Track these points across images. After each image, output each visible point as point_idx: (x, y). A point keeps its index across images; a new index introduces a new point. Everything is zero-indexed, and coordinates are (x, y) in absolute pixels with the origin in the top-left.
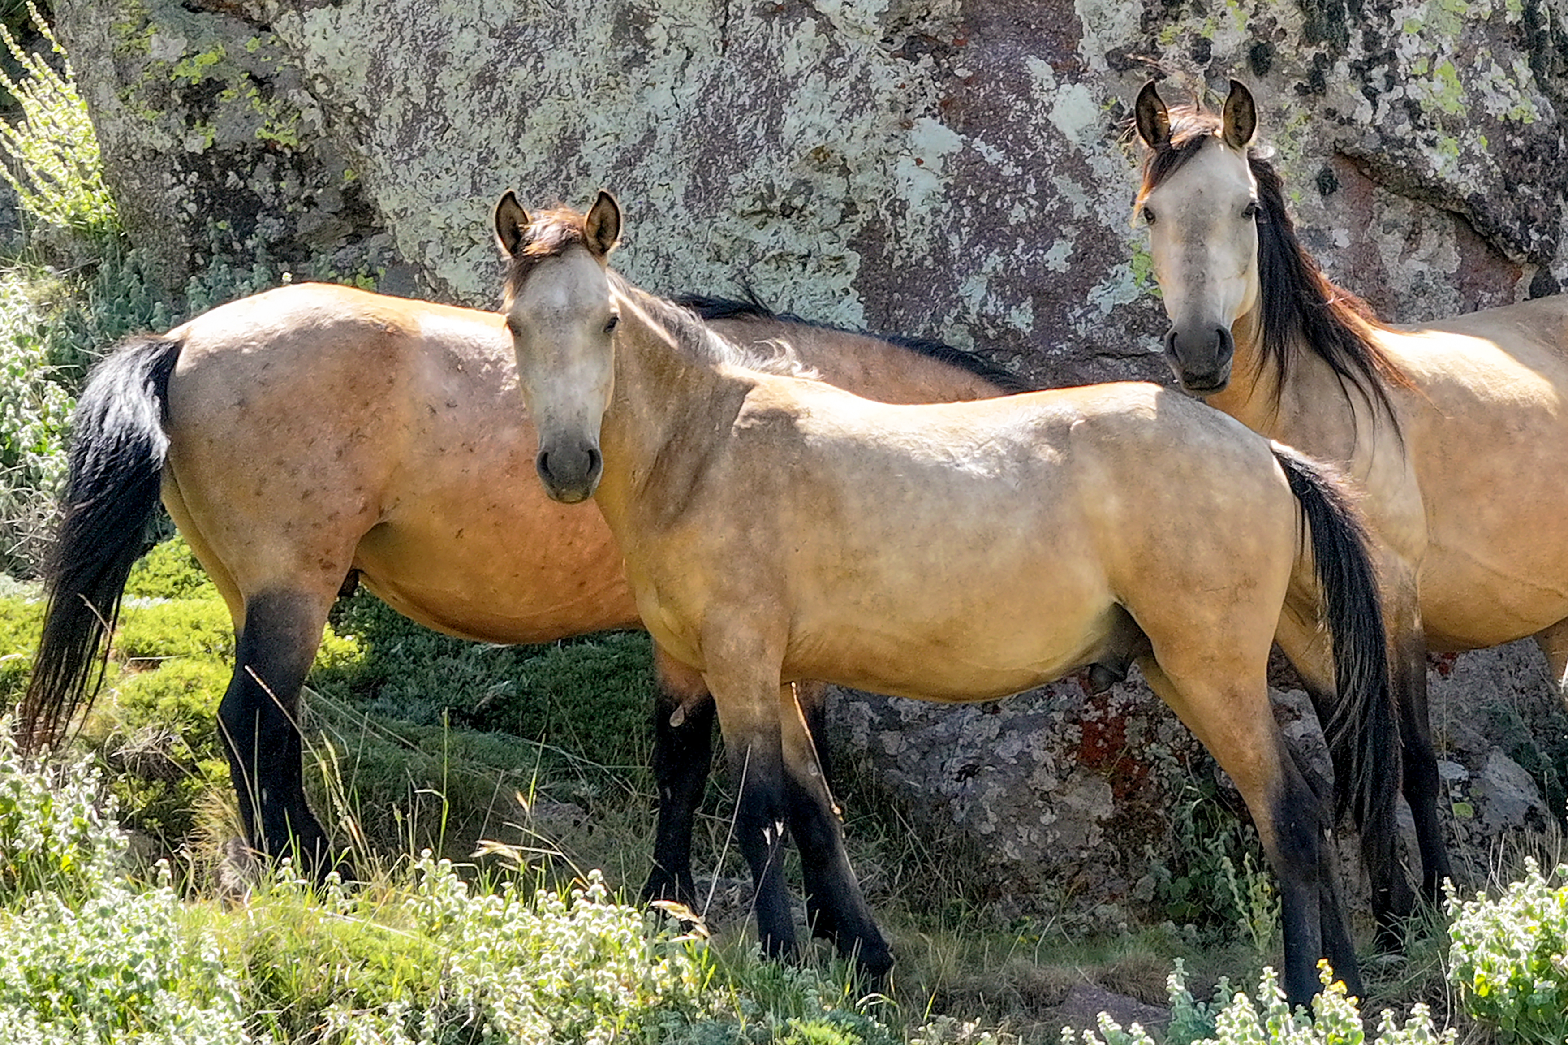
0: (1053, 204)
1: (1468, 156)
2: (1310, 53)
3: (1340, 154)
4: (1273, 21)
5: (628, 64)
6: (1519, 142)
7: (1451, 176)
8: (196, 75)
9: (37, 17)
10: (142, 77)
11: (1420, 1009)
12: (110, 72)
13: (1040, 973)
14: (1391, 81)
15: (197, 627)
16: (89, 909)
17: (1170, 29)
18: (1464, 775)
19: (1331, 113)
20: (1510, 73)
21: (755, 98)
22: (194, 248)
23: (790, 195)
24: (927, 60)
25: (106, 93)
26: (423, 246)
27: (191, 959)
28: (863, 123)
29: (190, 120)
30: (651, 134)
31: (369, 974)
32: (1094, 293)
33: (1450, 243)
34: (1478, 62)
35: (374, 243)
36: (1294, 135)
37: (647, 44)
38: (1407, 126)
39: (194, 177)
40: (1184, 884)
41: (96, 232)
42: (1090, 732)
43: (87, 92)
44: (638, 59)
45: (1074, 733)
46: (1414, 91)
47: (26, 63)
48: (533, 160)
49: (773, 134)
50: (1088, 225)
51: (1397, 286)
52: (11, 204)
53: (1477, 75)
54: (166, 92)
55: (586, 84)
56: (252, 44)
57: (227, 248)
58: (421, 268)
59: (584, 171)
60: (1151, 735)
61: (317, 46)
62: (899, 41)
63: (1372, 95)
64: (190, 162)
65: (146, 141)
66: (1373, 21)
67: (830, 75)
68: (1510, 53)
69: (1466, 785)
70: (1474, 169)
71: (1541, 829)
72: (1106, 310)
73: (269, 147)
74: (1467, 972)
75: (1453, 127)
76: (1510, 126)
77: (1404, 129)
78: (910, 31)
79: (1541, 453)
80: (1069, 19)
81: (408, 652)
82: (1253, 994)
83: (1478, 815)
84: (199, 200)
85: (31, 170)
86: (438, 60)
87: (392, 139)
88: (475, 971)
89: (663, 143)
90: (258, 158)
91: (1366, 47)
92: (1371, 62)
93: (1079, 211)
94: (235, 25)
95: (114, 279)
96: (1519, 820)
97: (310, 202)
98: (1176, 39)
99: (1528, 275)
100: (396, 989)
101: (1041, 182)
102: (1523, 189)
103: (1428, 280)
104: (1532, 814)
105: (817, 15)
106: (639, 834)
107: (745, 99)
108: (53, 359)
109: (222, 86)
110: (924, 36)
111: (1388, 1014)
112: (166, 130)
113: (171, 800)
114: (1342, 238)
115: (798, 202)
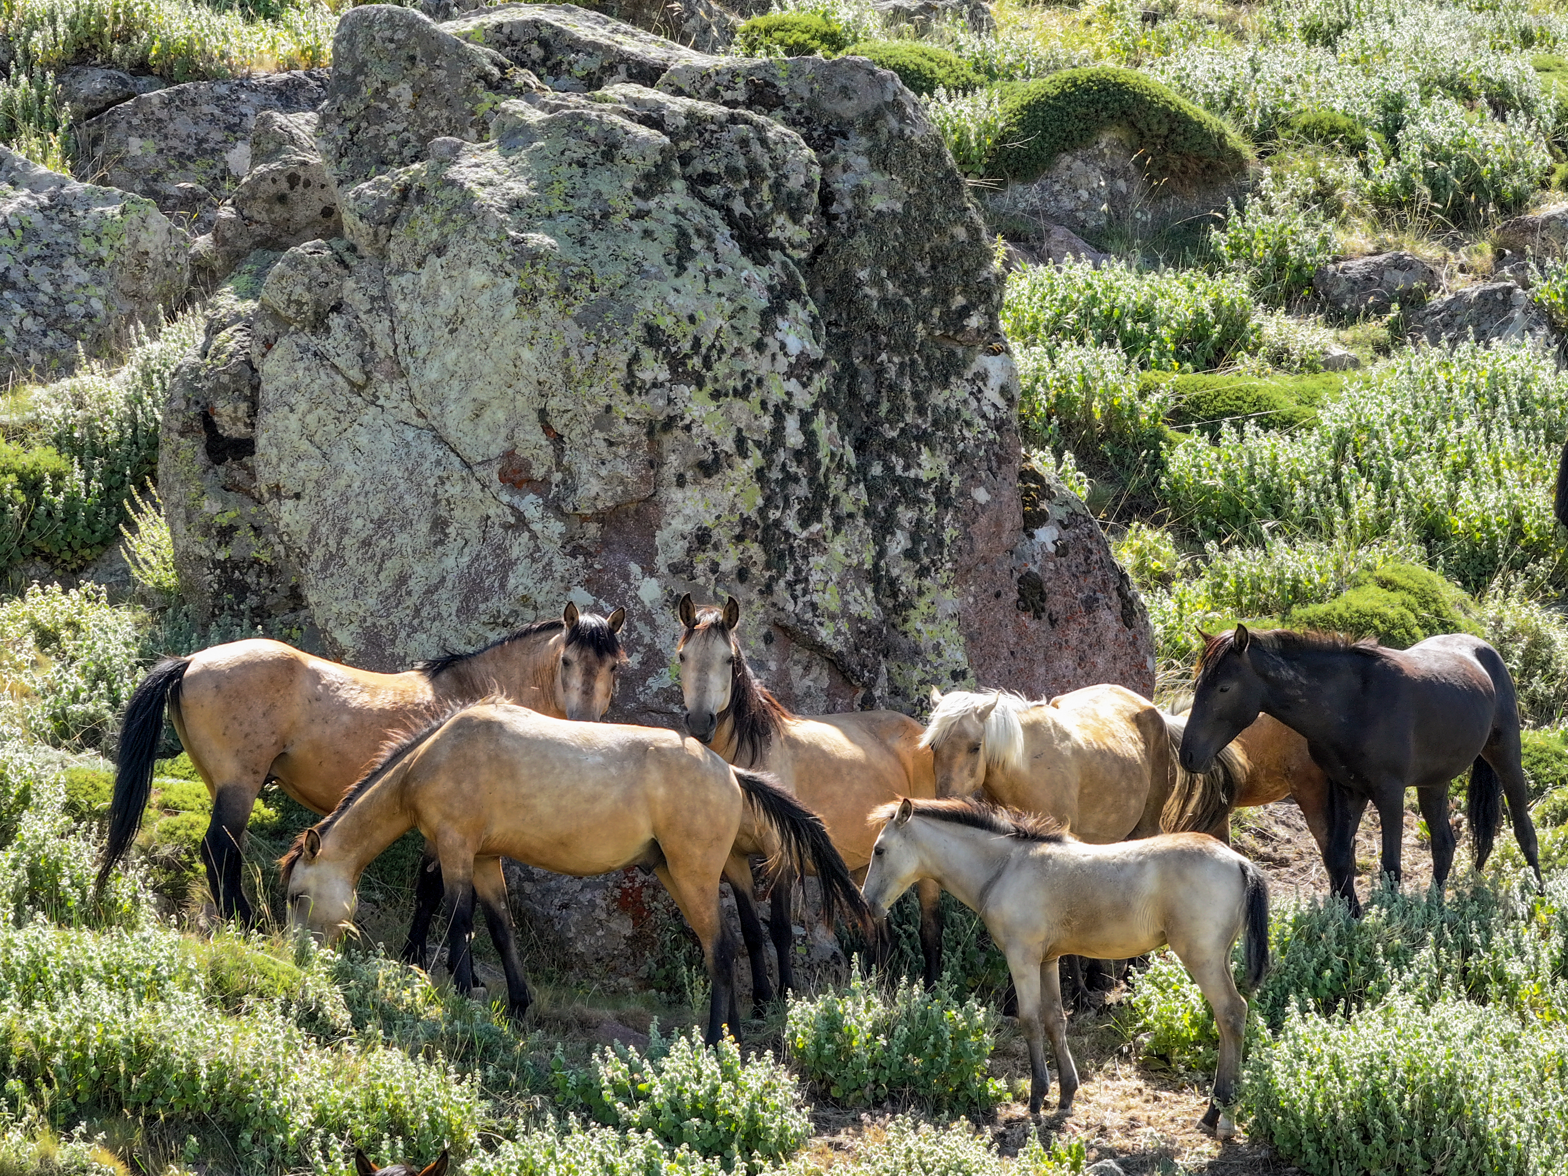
0: (634, 635)
1: (838, 632)
2: (767, 574)
3: (776, 624)
4: (751, 557)
5: (436, 544)
6: (864, 628)
7: (829, 641)
8: (225, 522)
9: (150, 484)
10: (198, 520)
11: (769, 1053)
12: (183, 516)
13: (587, 1012)
14: (805, 592)
15: (198, 796)
16: (136, 935)
17: (701, 556)
18: (804, 933)
19: (774, 605)
20: (863, 593)
21: (496, 567)
22: (215, 606)
23: (508, 616)
24: (581, 558)
25: (180, 525)
26: (327, 621)
27: (183, 967)
28: (547, 586)
29: (219, 544)
30: (443, 579)
31: (266, 981)
32: (650, 680)
33: (825, 673)
34: (848, 587)
35: (303, 613)
36: (755, 614)
37: (446, 535)
38: (810, 615)
39: (218, 571)
40: (662, 972)
41: (168, 592)
42: (625, 892)
43: (172, 525)
44: (441, 542)
45: (617, 892)
46: (816, 598)
47: (142, 505)
48: (385, 585)
49: (502, 586)
50: (651, 647)
51: (797, 692)
52: (127, 571)
53: (847, 593)
54: (209, 529)
55: (414, 551)
56: (253, 510)
57: (231, 608)
58: (325, 631)
59: (409, 593)
60: (654, 898)
61: (286, 518)
62: (569, 548)
63: (795, 598)
64: (217, 564)
65: (197, 551)
66: (800, 562)
67: (534, 560)
68: (864, 583)
69: (805, 938)
70: (841, 639)
71: (839, 963)
72: (655, 689)
73: (256, 561)
74: (793, 1035)
75: (833, 617)
76: (860, 619)
77: (808, 616)
78: (574, 543)
79: (856, 787)
80: (652, 546)
81: (299, 819)
82: (689, 1037)
83: (808, 954)
84: (220, 583)
85: (139, 558)
86: (344, 531)
87: (317, 567)
88: (317, 985)
89: (449, 584)
90: (251, 566)
91: (795, 574)
92: (797, 582)
93: (647, 640)
94: (246, 500)
95: (175, 619)
96: (828, 958)
97: (273, 590)
98: (703, 561)
99: (861, 693)
100: (279, 990)
101: (630, 624)
102: (864, 651)
103: (813, 690)
104: (835, 955)
105: (530, 531)
106: (402, 921)
107: (491, 568)
108: (141, 654)
109: (237, 529)
110: (581, 546)
111: (753, 1053)
112: (207, 547)
113: (178, 881)
114: (773, 666)
115: (511, 620)
